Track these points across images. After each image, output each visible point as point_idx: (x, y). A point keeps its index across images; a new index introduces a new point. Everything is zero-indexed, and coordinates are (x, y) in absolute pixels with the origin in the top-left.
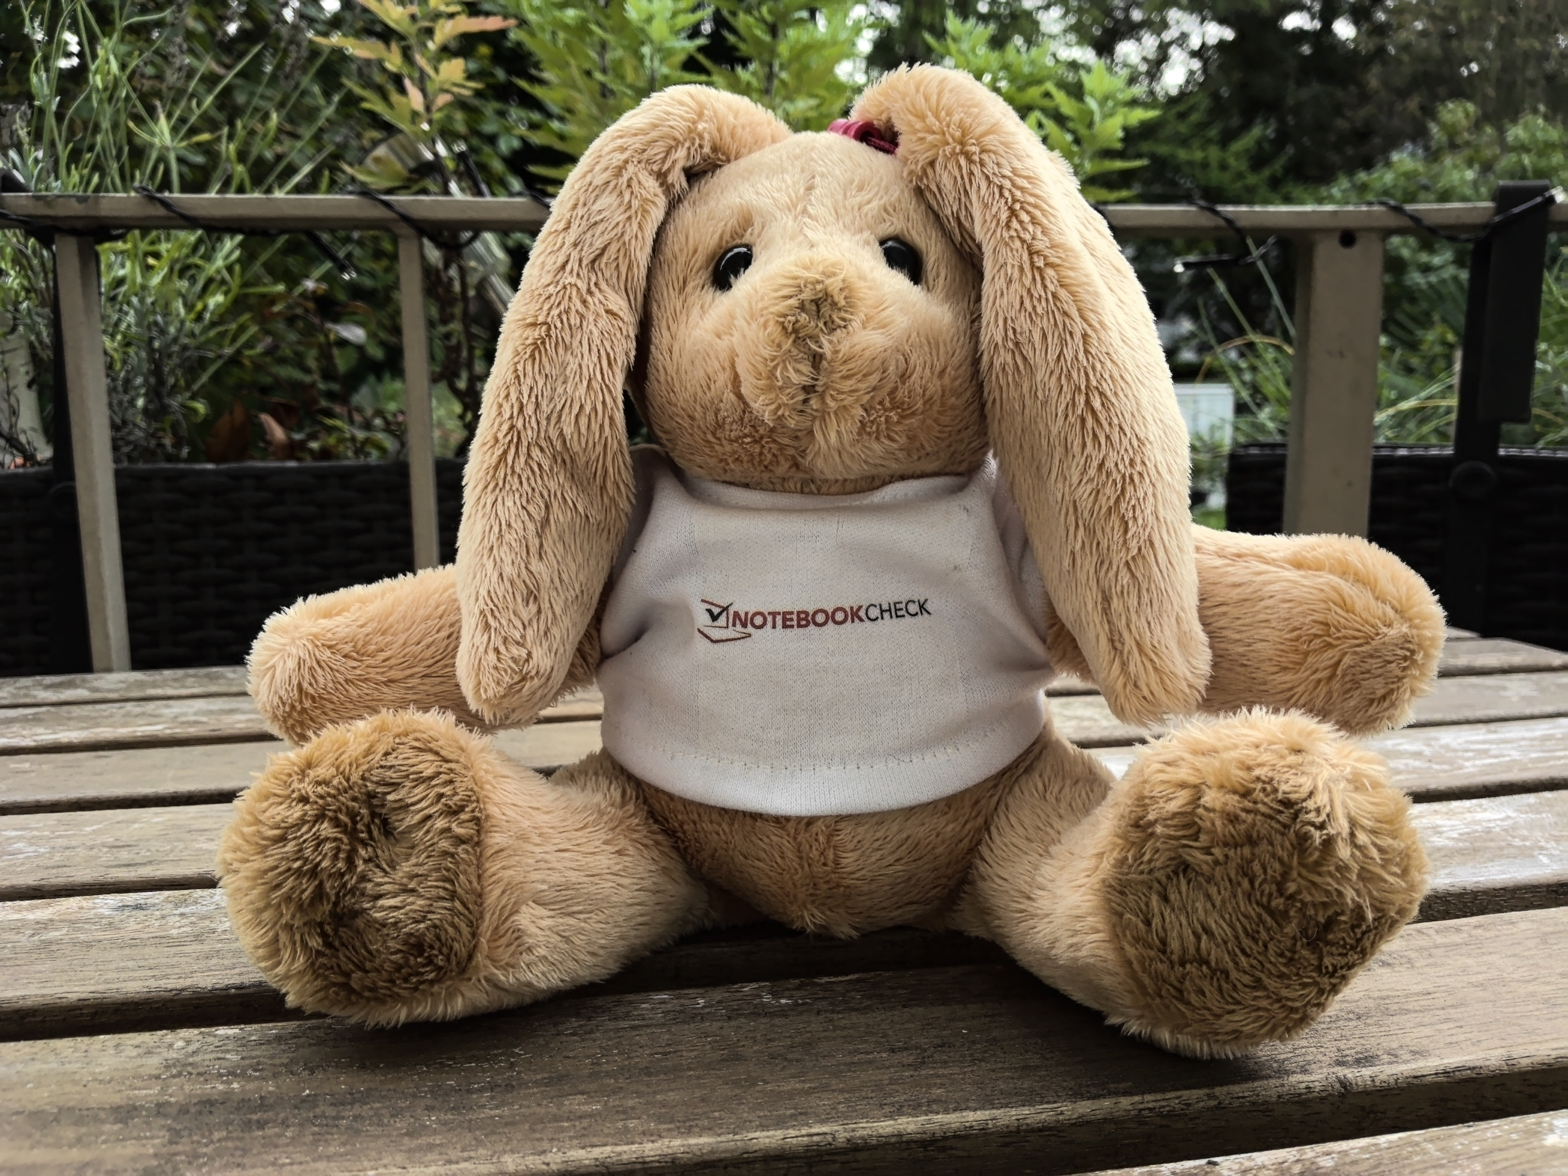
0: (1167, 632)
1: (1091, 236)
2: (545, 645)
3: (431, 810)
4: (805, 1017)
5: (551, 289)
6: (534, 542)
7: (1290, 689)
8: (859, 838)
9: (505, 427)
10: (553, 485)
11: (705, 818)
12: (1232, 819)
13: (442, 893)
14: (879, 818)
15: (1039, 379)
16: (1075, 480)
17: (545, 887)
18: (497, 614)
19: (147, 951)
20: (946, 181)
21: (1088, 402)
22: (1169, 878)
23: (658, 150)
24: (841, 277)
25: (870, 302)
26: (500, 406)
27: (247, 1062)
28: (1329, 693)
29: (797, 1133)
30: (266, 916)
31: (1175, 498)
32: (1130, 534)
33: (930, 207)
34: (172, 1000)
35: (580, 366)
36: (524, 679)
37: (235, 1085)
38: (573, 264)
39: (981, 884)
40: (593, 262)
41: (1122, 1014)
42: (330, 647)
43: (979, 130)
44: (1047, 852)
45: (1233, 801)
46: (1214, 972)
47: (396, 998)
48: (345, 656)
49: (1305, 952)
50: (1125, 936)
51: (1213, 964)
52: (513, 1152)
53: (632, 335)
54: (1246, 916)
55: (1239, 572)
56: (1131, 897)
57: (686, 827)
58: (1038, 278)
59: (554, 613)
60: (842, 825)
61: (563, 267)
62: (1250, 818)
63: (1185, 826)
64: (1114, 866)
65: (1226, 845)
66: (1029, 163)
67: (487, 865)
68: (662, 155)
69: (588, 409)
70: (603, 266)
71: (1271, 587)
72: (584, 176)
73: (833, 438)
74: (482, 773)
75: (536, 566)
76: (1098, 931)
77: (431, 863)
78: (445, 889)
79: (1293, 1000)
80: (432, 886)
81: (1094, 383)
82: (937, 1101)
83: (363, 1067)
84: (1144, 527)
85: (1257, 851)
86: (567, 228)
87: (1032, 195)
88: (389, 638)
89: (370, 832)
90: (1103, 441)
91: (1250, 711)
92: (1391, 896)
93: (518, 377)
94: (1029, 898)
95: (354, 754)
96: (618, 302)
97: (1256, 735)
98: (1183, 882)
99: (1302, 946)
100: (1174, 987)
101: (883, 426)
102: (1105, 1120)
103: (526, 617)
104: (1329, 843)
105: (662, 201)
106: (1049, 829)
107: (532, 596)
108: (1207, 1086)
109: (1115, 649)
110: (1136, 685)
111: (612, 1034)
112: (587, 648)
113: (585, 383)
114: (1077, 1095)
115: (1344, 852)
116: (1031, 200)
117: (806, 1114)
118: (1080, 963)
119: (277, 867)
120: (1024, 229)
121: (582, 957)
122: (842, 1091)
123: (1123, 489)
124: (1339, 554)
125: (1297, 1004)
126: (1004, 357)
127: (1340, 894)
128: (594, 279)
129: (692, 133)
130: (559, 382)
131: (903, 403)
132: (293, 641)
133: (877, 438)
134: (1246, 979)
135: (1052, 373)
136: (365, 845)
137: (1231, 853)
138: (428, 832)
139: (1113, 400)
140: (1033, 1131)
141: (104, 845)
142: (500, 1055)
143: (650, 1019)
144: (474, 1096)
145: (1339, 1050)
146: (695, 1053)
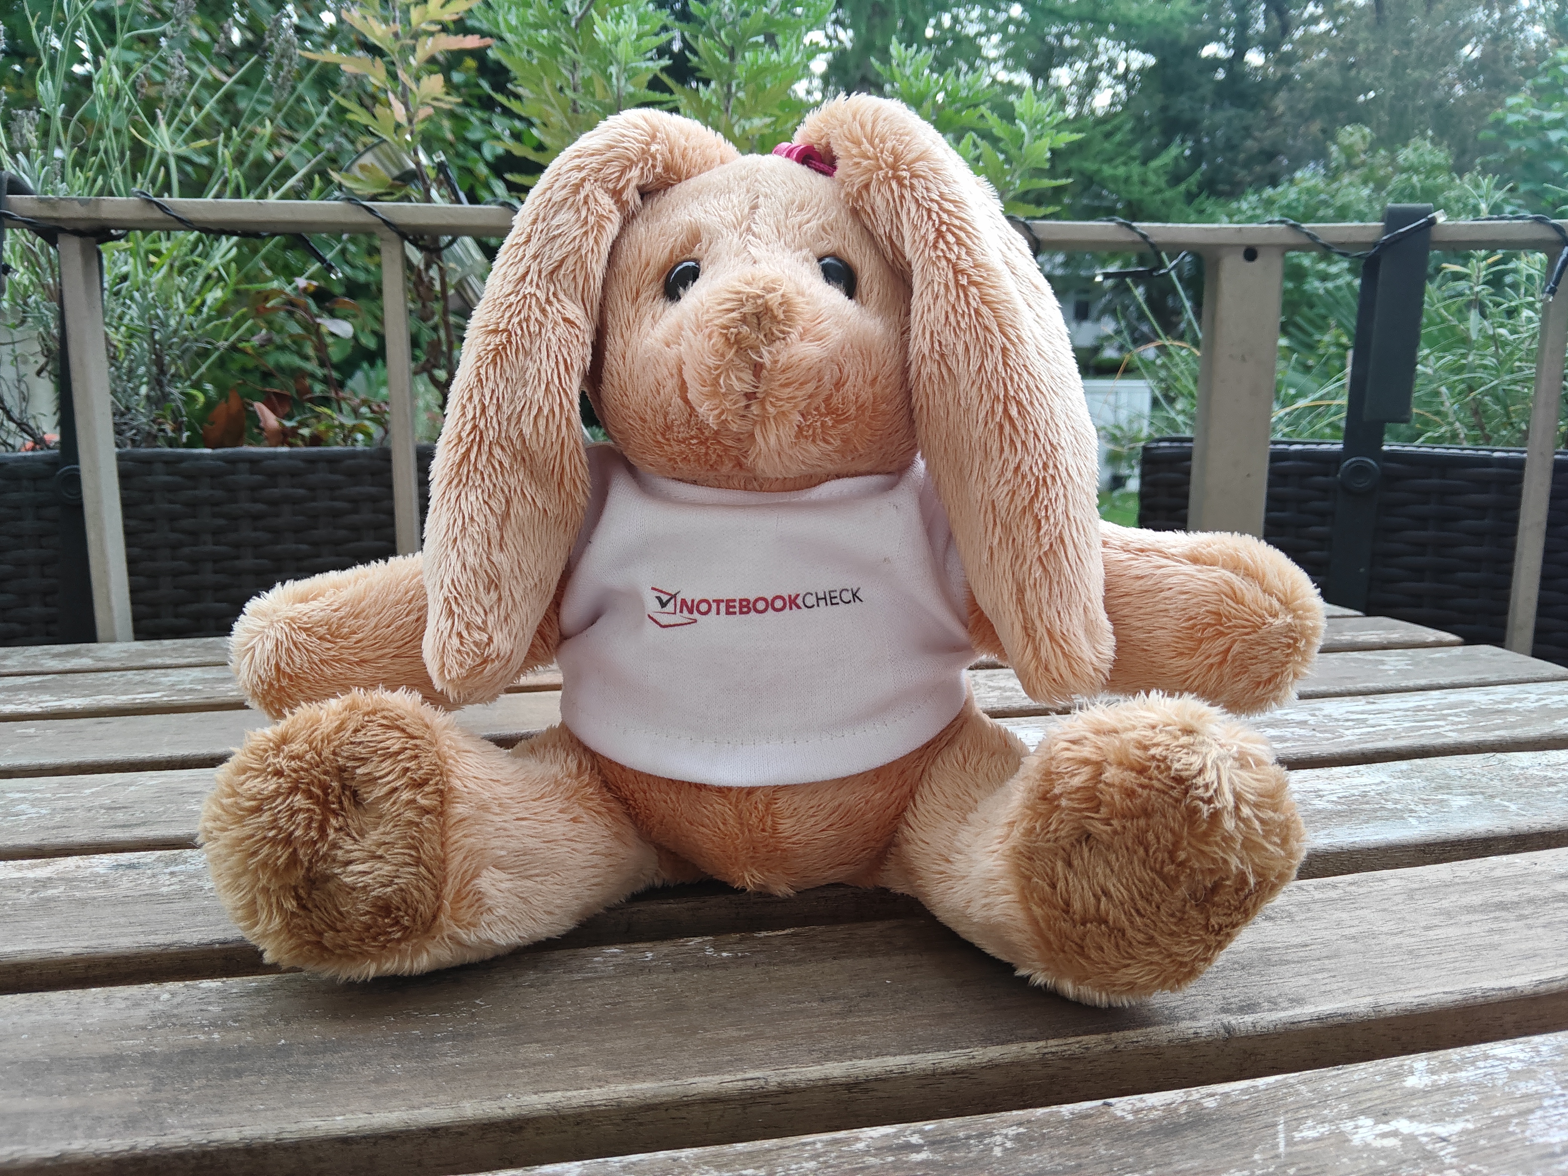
0: (1075, 621)
1: (1012, 256)
2: (505, 631)
3: (398, 784)
4: (744, 969)
5: (512, 298)
6: (495, 535)
7: (1186, 672)
9: (468, 427)
10: (513, 482)
12: (1130, 794)
13: (408, 859)
14: (813, 788)
16: (993, 481)
17: (503, 853)
19: (137, 907)
20: (879, 202)
21: (1006, 410)
22: (1072, 845)
23: (613, 169)
26: (464, 407)
27: (228, 1013)
28: (1220, 678)
29: (733, 1078)
30: (244, 880)
32: (1042, 532)
34: (159, 955)
36: (485, 661)
37: (216, 1036)
38: (533, 275)
39: (905, 847)
40: (552, 273)
41: (1030, 967)
43: (910, 157)
45: (1130, 777)
46: (1111, 930)
47: (365, 955)
49: (1194, 913)
52: (471, 1097)
53: (588, 342)
55: (1141, 566)
58: (962, 295)
60: (779, 794)
62: (1145, 793)
63: (1087, 800)
64: (1023, 835)
65: (1124, 816)
66: (956, 188)
67: (450, 833)
69: (546, 411)
71: (1170, 580)
73: (773, 440)
75: (497, 556)
77: (397, 833)
79: (1183, 955)
81: (1012, 393)
82: (862, 1047)
83: (335, 1017)
84: (1056, 525)
85: (1151, 822)
86: (528, 240)
87: (957, 218)
89: (340, 803)
90: (1019, 446)
91: (1147, 695)
92: (1272, 863)
93: (480, 380)
94: (948, 861)
95: (326, 731)
96: (574, 311)
97: (1153, 717)
98: (1086, 850)
101: (819, 431)
102: (1012, 1064)
103: (487, 604)
104: (1216, 816)
105: (617, 218)
106: (967, 798)
107: (493, 584)
108: (1105, 1032)
110: (1047, 669)
111: (566, 985)
112: (547, 630)
113: (543, 387)
114: (988, 1040)
115: (1229, 824)
116: (957, 222)
117: (741, 1060)
119: (253, 836)
120: (950, 249)
121: (538, 915)
122: (775, 1038)
123: (1037, 491)
125: (1186, 959)
126: (930, 367)
127: (1225, 861)
128: (552, 289)
130: (520, 385)
133: (814, 441)
134: (1140, 937)
136: (336, 814)
138: (394, 803)
139: (1029, 408)
140: (947, 1074)
141: (102, 807)
142: (463, 1006)
143: (602, 971)
144: (437, 1045)
145: (1225, 999)
146: (642, 1003)
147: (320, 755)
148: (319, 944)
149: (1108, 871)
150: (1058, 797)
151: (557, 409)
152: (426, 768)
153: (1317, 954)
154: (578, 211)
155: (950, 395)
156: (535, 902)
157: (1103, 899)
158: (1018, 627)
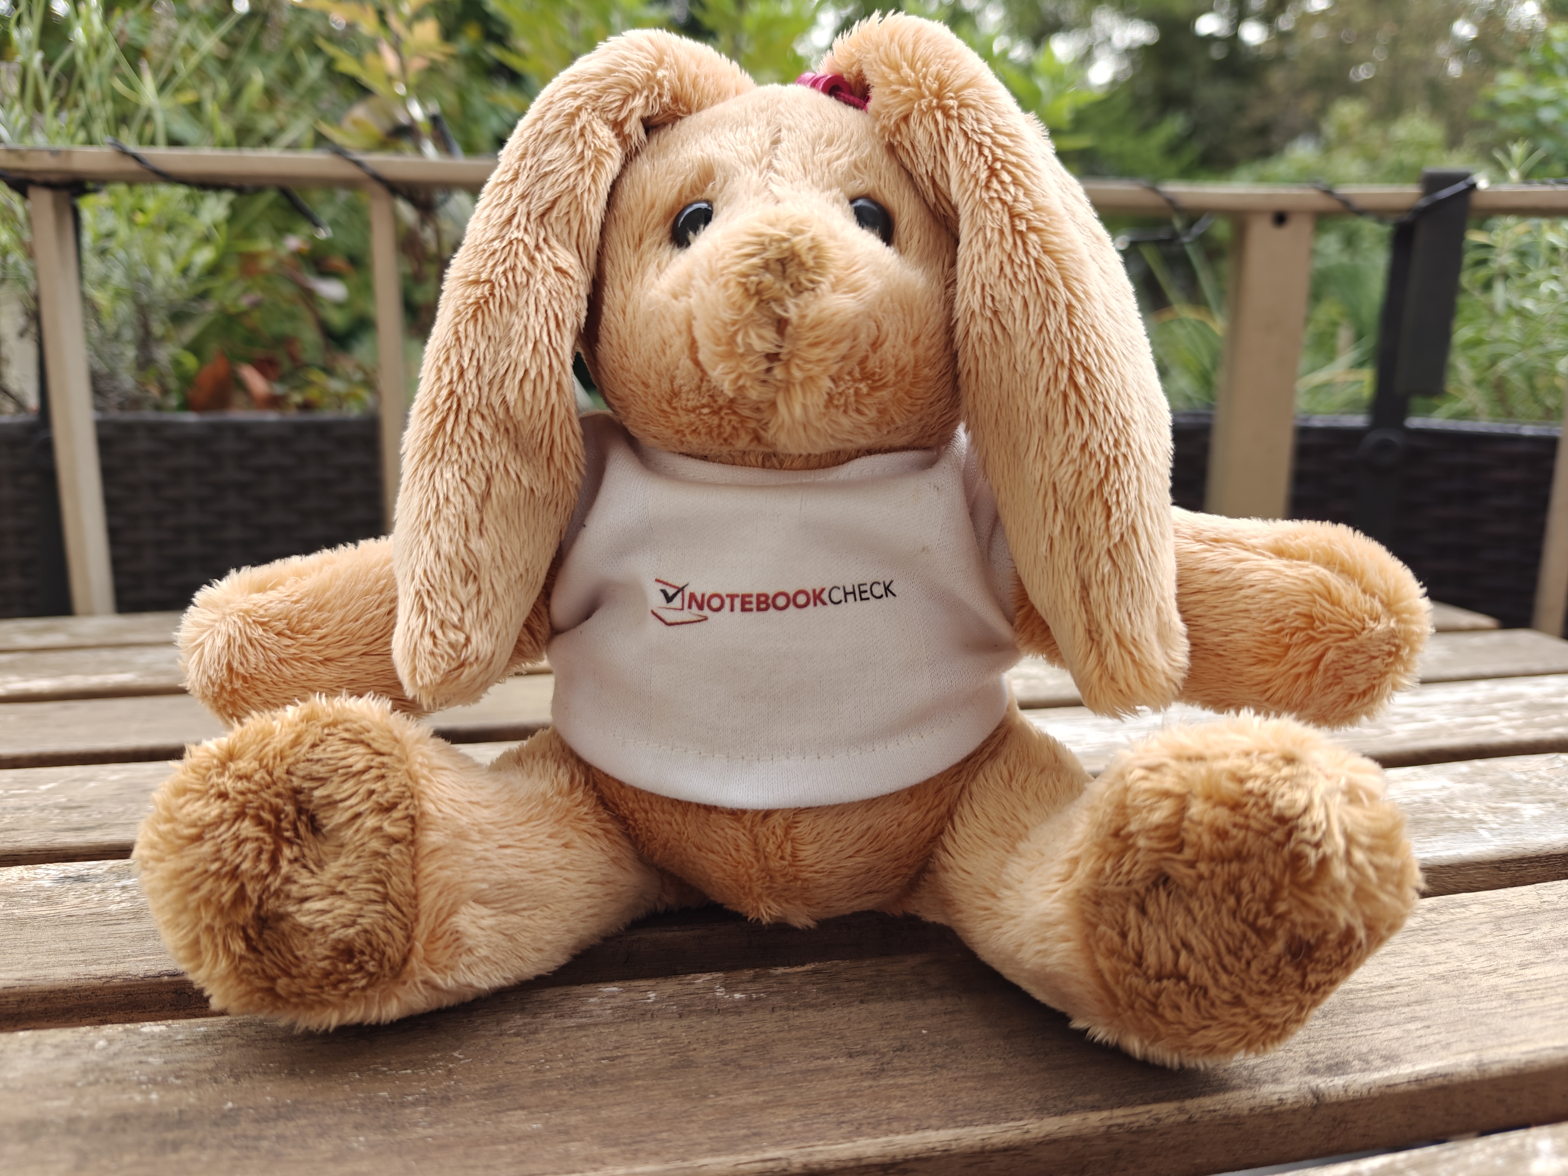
2: (486, 629)
3: (362, 808)
4: (759, 1015)
5: (496, 244)
6: (474, 518)
8: (819, 830)
9: (444, 393)
10: (495, 456)
11: (657, 807)
12: (1221, 834)
13: (373, 896)
14: (841, 810)
15: (1018, 350)
16: (1056, 460)
17: (484, 886)
18: (433, 595)
19: (81, 930)
20: (921, 136)
21: (1071, 378)
22: (1148, 890)
23: (613, 98)
24: (810, 235)
25: (841, 263)
26: (440, 370)
29: (751, 1159)
31: (1158, 479)
32: (1113, 520)
33: (902, 165)
34: (101, 989)
35: (526, 327)
37: (154, 1096)
42: (262, 624)
43: (958, 83)
44: (1013, 847)
46: (1191, 988)
47: (324, 1004)
48: (278, 634)
49: (1289, 970)
50: (1098, 947)
53: (584, 294)
55: (1217, 558)
57: (637, 816)
58: (1019, 243)
59: (495, 594)
60: (801, 817)
61: (510, 220)
62: (1241, 834)
63: (1169, 838)
64: (1088, 876)
67: (422, 865)
68: (618, 104)
69: (533, 374)
70: (553, 220)
72: (534, 123)
73: (798, 410)
74: (417, 767)
75: (475, 543)
76: (1068, 940)
77: (361, 865)
79: (1274, 1017)
80: (363, 888)
81: (1079, 358)
82: (898, 1118)
83: (292, 1074)
84: (1128, 512)
85: (1246, 868)
86: (514, 179)
87: (1013, 154)
88: (326, 615)
89: (295, 829)
90: (1086, 419)
93: (458, 339)
94: (994, 896)
95: (279, 746)
96: (567, 259)
99: (1286, 963)
100: (1149, 1001)
101: (852, 399)
102: (1073, 1138)
105: (617, 153)
107: (470, 575)
108: (1177, 1099)
109: (1092, 640)
111: (557, 1033)
112: (536, 625)
113: (530, 346)
114: (1043, 1110)
115: (1340, 871)
116: (1013, 159)
117: (759, 1134)
118: (1048, 969)
119: (193, 869)
120: (1006, 190)
121: (525, 954)
122: (797, 1106)
124: (1325, 544)
125: (1277, 1021)
126: (980, 326)
127: (1332, 915)
128: (542, 234)
129: (651, 81)
131: (874, 374)
132: (224, 617)
133: (845, 412)
134: (1226, 996)
135: (1033, 344)
136: (290, 842)
137: (1218, 869)
138: (358, 830)
139: (1098, 376)
140: (999, 1150)
141: (56, 806)
142: (438, 1060)
143: (599, 1016)
144: (407, 1111)
145: (1309, 1055)
146: (644, 1058)
147: (270, 774)
149: (1189, 920)
150: (1130, 835)
151: (546, 372)
152: (394, 790)
153: (1404, 998)
154: (573, 144)
155: (1004, 358)
156: (521, 939)
157: (1184, 954)
158: (1080, 631)
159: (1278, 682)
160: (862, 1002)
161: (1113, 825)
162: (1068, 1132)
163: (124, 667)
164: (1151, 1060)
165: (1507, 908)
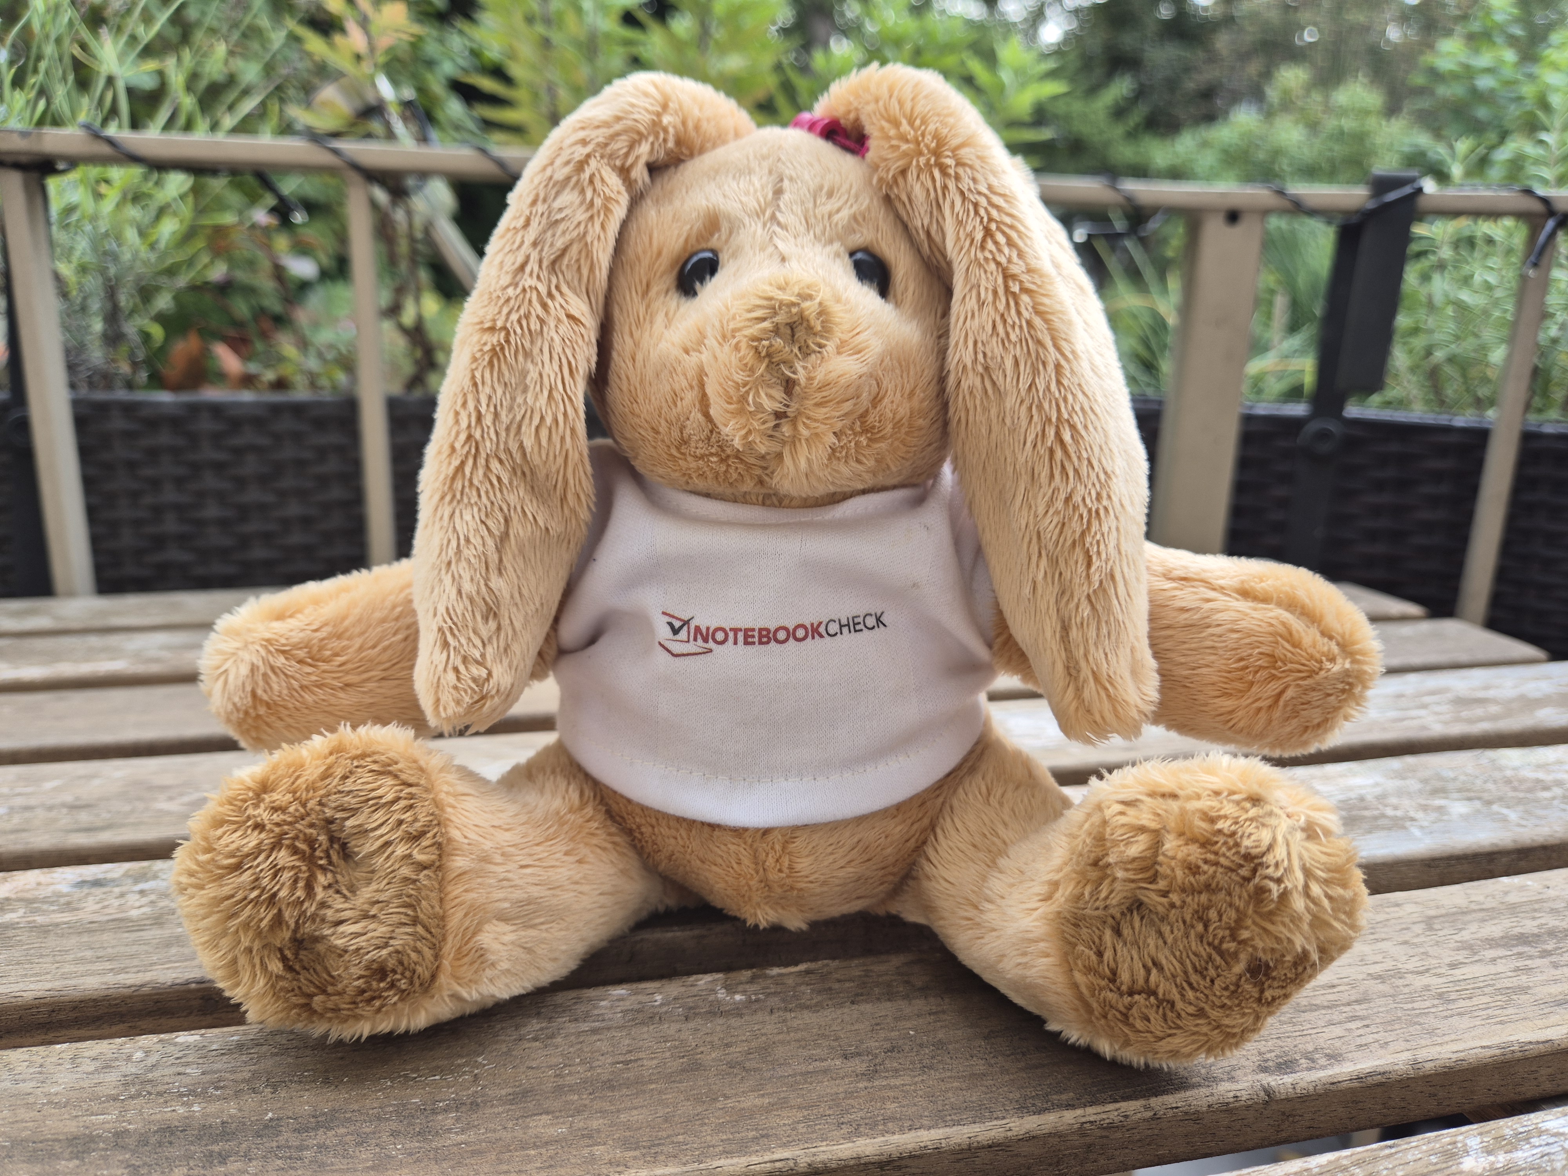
2: (506, 662)
4: (759, 1016)
6: (494, 557)
8: (814, 844)
9: (463, 437)
10: (512, 499)
11: (664, 823)
12: (1193, 869)
13: (404, 919)
15: (1008, 405)
16: (1041, 510)
17: (506, 905)
18: (456, 632)
19: (105, 937)
20: (918, 192)
21: (1058, 435)
22: (1123, 914)
23: (620, 145)
24: (818, 300)
25: (846, 327)
27: (208, 1077)
29: (760, 1160)
32: (1093, 569)
33: (898, 217)
34: (130, 997)
35: (541, 375)
36: (483, 698)
37: (196, 1108)
38: (533, 265)
39: (925, 883)
40: (553, 263)
42: (283, 652)
44: (994, 862)
45: (1194, 853)
46: (1160, 1002)
47: (357, 1018)
48: (300, 662)
49: (1248, 987)
50: (1076, 964)
51: (1160, 996)
53: (594, 341)
54: (1195, 954)
55: (1186, 597)
56: (1085, 930)
57: (643, 829)
58: (1012, 303)
59: (514, 630)
61: (522, 267)
63: (1143, 870)
65: (1183, 890)
67: (449, 888)
68: (624, 150)
69: (549, 420)
70: (564, 268)
71: (1219, 616)
73: (803, 464)
74: (442, 796)
75: (496, 582)
78: (406, 915)
79: (1233, 1027)
80: (394, 913)
81: (1066, 416)
82: (893, 1119)
83: (326, 1082)
86: (527, 224)
88: (345, 643)
90: (1071, 474)
93: (475, 385)
95: (311, 779)
96: (579, 307)
100: (1121, 1012)
102: (1049, 1135)
104: (1284, 896)
105: (624, 199)
106: (995, 839)
107: (491, 612)
108: (1143, 1097)
109: (1070, 675)
110: (1088, 711)
111: (573, 1038)
114: (1023, 1108)
115: (1299, 903)
117: (766, 1136)
118: (1028, 980)
119: (232, 896)
120: (1000, 251)
122: (800, 1107)
123: (1089, 522)
124: (1287, 589)
127: (1289, 940)
128: (554, 281)
129: (656, 126)
130: (519, 392)
131: (873, 427)
132: (246, 646)
134: (1191, 1009)
135: (1022, 402)
136: (323, 868)
137: (1189, 900)
139: (1083, 433)
140: (983, 1147)
141: (64, 805)
142: (464, 1065)
143: (610, 1020)
144: (440, 1117)
145: (1260, 1054)
146: (655, 1062)
147: (304, 805)
148: (307, 1007)
149: (1160, 942)
150: (1109, 865)
151: (561, 418)
152: (423, 819)
153: (1345, 997)
154: (582, 192)
155: (994, 412)
156: (540, 951)
157: (1154, 971)
158: (1060, 667)
159: (1240, 714)
160: (853, 1003)
161: (1093, 855)
162: (1046, 1129)
163: (114, 653)
164: (1119, 1061)
165: (1438, 907)
